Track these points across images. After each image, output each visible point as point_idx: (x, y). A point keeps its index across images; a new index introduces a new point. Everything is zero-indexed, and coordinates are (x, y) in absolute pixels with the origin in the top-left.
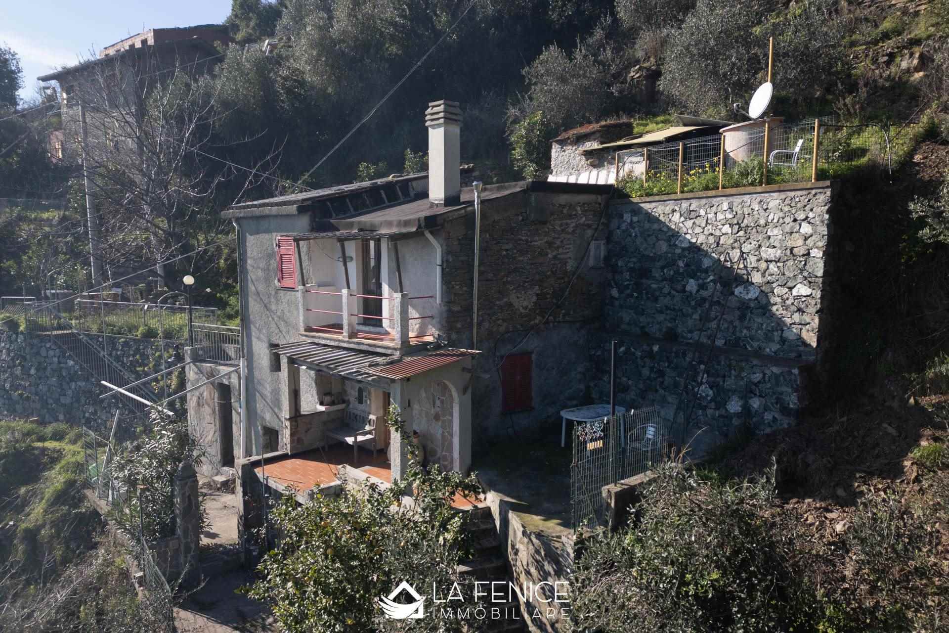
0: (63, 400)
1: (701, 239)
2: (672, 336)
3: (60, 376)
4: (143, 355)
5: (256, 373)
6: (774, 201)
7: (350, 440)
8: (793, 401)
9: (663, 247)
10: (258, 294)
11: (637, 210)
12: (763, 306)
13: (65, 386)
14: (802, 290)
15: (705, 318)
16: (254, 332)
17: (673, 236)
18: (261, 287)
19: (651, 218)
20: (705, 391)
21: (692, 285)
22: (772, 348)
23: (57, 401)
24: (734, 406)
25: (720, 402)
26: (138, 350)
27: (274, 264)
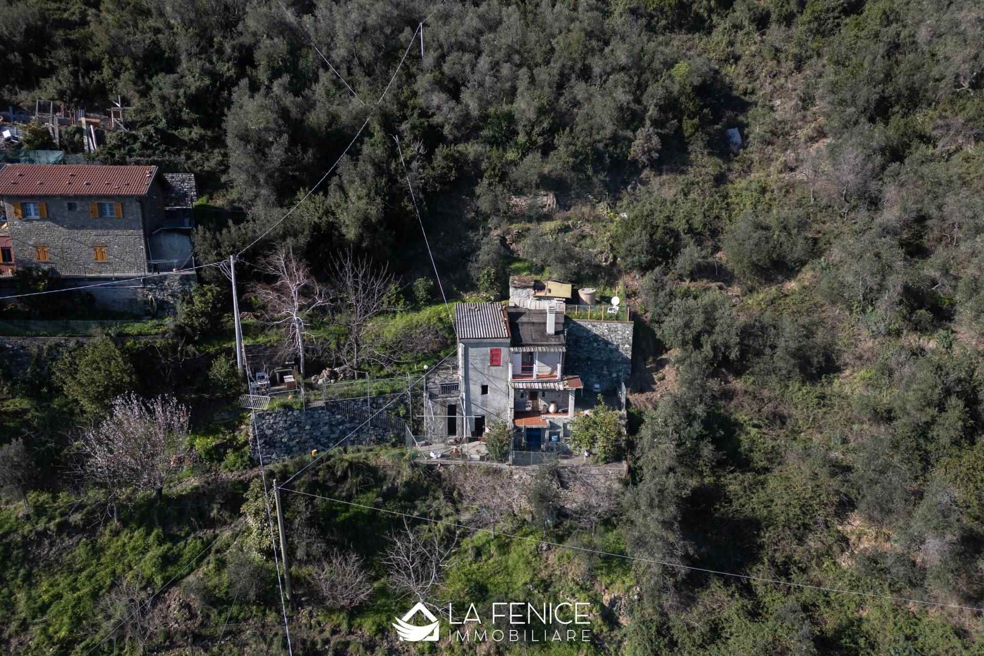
0: (332, 436)
1: (597, 333)
2: (589, 359)
3: (331, 425)
4: (377, 404)
5: (472, 397)
6: (619, 325)
7: (528, 409)
8: (630, 372)
9: (585, 334)
10: (475, 368)
11: (575, 323)
12: (617, 349)
13: (334, 429)
14: (627, 346)
15: (600, 353)
16: (471, 382)
17: (588, 331)
18: (479, 366)
19: (580, 325)
20: (605, 372)
21: (595, 344)
22: (619, 360)
23: (328, 438)
24: (614, 375)
25: (610, 375)
26: (374, 402)
27: (488, 358)
